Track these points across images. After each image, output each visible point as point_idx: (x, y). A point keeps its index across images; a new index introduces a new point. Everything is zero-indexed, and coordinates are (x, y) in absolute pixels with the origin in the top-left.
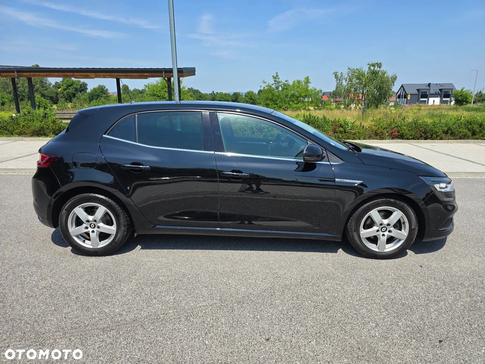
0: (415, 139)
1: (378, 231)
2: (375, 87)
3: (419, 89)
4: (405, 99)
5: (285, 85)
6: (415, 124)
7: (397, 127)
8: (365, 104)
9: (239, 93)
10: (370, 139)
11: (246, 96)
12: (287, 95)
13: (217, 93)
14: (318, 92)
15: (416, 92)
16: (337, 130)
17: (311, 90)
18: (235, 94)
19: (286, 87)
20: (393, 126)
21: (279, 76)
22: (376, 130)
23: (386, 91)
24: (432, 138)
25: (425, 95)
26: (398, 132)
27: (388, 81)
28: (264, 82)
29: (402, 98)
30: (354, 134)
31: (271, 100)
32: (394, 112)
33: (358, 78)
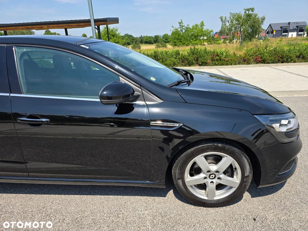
0: (274, 63)
1: (205, 178)
2: (249, 26)
3: (282, 27)
4: (272, 34)
5: (187, 28)
6: (275, 51)
7: (260, 54)
8: (242, 39)
9: (159, 36)
10: (239, 64)
11: (163, 37)
12: (188, 35)
13: (144, 36)
14: (210, 31)
15: (280, 29)
16: (215, 58)
17: (205, 31)
18: (156, 37)
19: (187, 29)
20: (257, 54)
21: (183, 22)
22: (244, 57)
23: (257, 29)
24: (287, 62)
25: (286, 31)
26: (261, 58)
27: (258, 21)
28: (173, 27)
29: (270, 34)
30: (227, 61)
31: (178, 39)
32: (262, 43)
33: (237, 20)
